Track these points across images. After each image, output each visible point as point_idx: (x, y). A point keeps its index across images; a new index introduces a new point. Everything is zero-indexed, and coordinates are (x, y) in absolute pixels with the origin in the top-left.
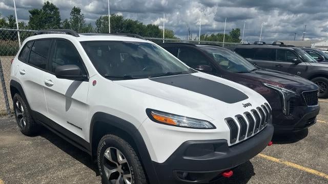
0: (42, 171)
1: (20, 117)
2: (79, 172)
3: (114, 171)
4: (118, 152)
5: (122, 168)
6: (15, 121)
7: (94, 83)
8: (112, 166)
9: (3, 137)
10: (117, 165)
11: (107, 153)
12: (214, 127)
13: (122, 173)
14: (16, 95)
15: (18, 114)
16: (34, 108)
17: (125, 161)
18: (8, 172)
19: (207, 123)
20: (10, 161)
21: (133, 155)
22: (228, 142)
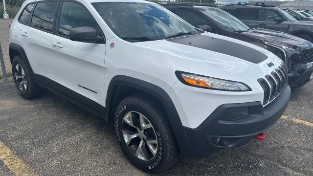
0: (51, 138)
1: (20, 80)
3: (134, 136)
4: (141, 116)
5: (144, 133)
6: (14, 84)
7: (112, 45)
8: (133, 130)
9: (3, 102)
10: (139, 130)
11: (127, 119)
12: (250, 89)
13: (144, 139)
14: (16, 58)
15: (17, 78)
16: (37, 70)
17: (150, 126)
18: (14, 140)
19: (242, 85)
20: (14, 128)
21: (160, 121)
22: (262, 103)
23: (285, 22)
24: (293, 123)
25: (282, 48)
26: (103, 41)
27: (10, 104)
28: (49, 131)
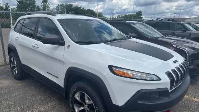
0: (29, 107)
1: (14, 67)
2: (54, 107)
3: (82, 108)
4: (86, 95)
5: (88, 107)
6: (10, 70)
7: (69, 47)
8: (81, 105)
9: (3, 81)
10: (84, 104)
11: (77, 97)
12: (160, 79)
13: (88, 111)
14: (12, 54)
15: (12, 66)
16: (23, 62)
17: (91, 102)
18: (6, 107)
19: (155, 76)
20: (7, 99)
21: (98, 99)
22: (169, 89)
23: (188, 32)
24: (193, 101)
25: (185, 49)
26: (63, 44)
27: (6, 83)
28: (29, 102)
